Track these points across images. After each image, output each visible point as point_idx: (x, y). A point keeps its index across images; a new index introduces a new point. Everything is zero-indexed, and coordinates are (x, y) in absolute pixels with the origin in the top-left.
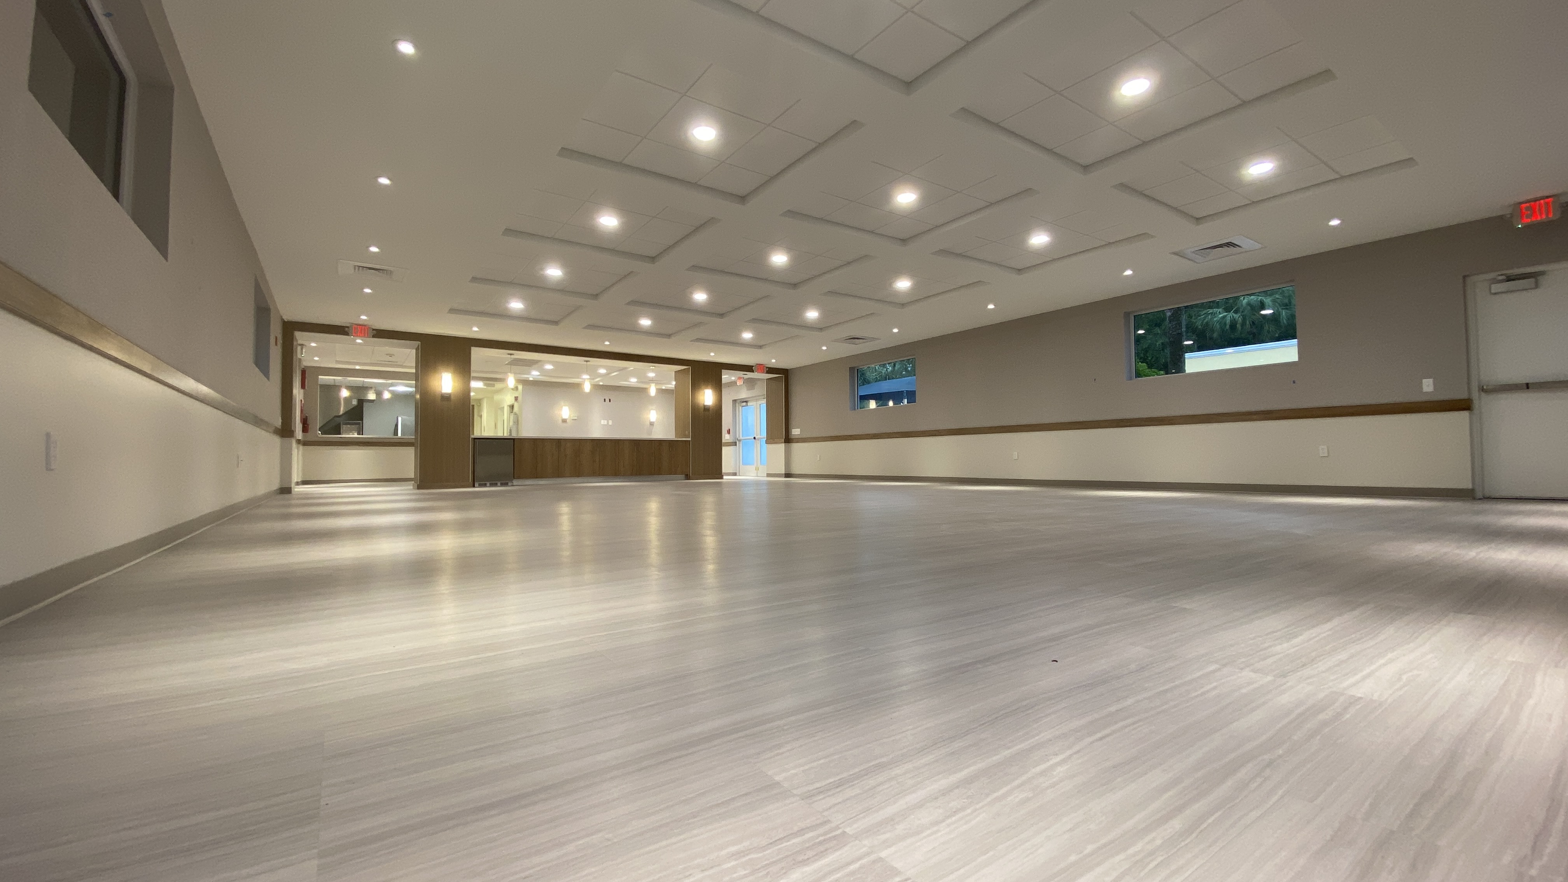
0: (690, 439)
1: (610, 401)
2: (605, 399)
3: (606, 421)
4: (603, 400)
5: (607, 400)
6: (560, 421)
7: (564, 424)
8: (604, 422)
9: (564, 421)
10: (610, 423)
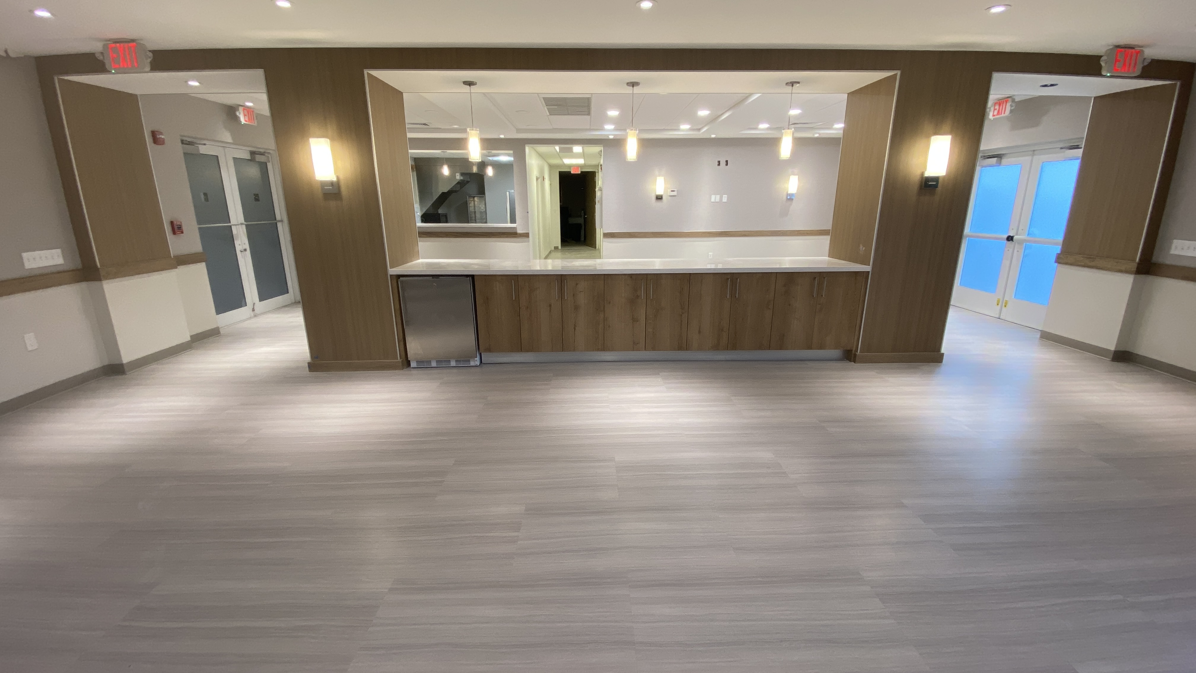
0: (867, 268)
1: (727, 164)
2: (719, 162)
3: (718, 197)
4: (717, 163)
5: (723, 163)
6: (654, 198)
7: (659, 204)
8: (715, 198)
9: (659, 198)
10: (725, 199)
